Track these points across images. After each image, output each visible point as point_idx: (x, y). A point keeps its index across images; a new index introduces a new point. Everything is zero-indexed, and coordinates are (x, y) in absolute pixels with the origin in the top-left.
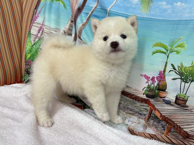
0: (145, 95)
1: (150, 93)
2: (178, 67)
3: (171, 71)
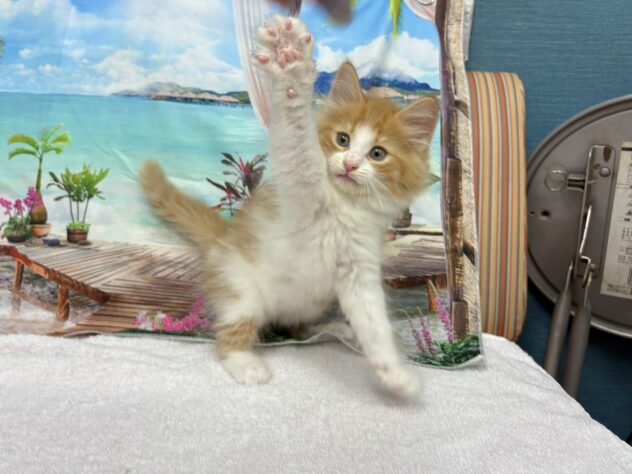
0: (5, 239)
1: (15, 233)
2: (62, 176)
3: (50, 185)
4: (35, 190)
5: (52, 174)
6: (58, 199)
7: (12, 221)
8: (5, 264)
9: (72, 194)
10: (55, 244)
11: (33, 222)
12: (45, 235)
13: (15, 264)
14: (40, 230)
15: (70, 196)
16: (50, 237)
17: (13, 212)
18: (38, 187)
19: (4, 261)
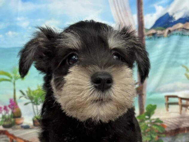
0: (2, 127)
1: (6, 123)
2: (27, 92)
3: (21, 97)
4: (13, 100)
5: (21, 91)
6: (26, 104)
7: (3, 117)
8: (4, 139)
9: (33, 101)
10: (27, 127)
11: (15, 117)
12: (22, 123)
13: (8, 139)
14: (19, 121)
15: (32, 102)
16: (24, 124)
17: (4, 112)
18: (15, 98)
19: (3, 137)
